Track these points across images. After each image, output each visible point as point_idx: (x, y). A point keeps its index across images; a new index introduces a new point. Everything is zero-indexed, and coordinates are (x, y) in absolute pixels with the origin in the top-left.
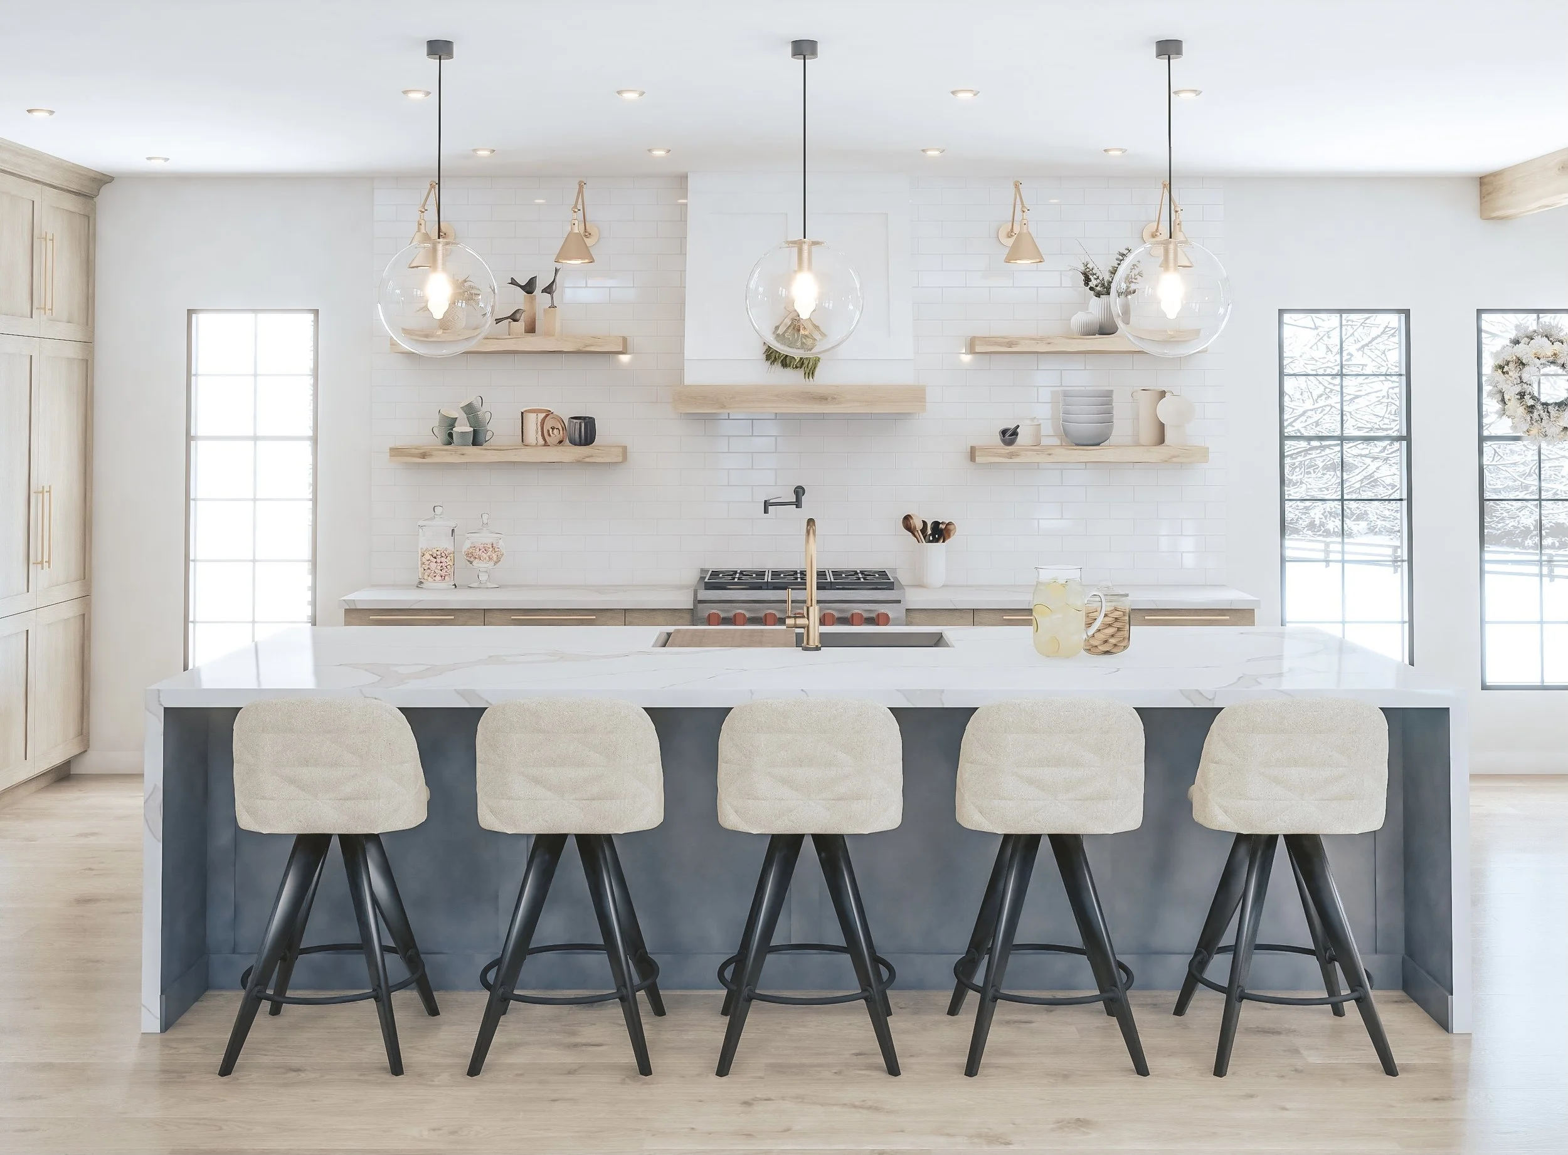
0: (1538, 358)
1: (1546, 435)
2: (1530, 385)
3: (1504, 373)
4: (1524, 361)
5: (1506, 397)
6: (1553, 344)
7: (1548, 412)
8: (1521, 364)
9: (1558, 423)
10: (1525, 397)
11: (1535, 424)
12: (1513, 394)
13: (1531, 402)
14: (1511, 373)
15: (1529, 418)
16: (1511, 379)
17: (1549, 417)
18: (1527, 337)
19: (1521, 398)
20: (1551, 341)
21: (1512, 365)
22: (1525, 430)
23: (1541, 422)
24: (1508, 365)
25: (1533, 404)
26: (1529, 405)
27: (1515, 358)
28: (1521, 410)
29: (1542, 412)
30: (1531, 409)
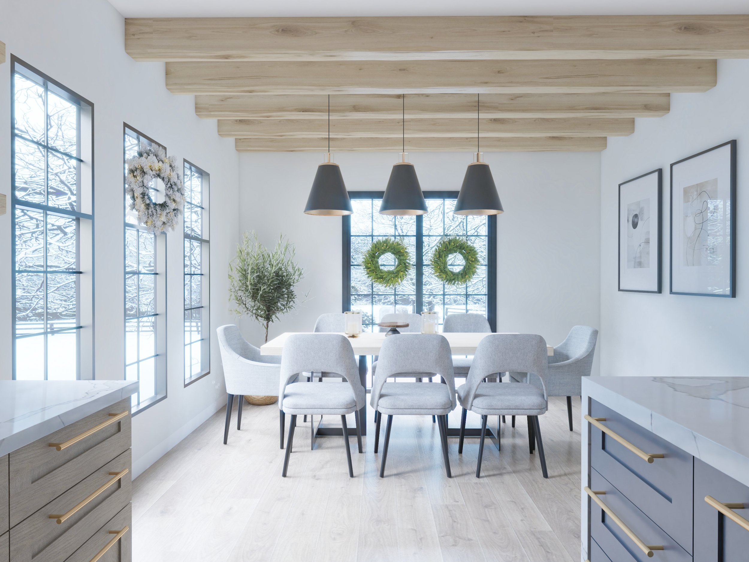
0: (152, 170)
1: (155, 227)
2: (148, 189)
3: (134, 176)
4: (145, 170)
5: (136, 195)
6: (159, 162)
7: (156, 210)
8: (144, 173)
9: (161, 219)
10: (145, 197)
11: (150, 218)
12: (139, 194)
13: (148, 202)
14: (138, 178)
15: (147, 213)
16: (137, 181)
17: (157, 213)
18: (147, 153)
19: (143, 197)
20: (158, 160)
21: (138, 171)
22: (145, 221)
23: (153, 217)
24: (136, 171)
25: (149, 203)
26: (147, 203)
27: (140, 166)
28: (143, 206)
29: (153, 209)
30: (148, 206)
